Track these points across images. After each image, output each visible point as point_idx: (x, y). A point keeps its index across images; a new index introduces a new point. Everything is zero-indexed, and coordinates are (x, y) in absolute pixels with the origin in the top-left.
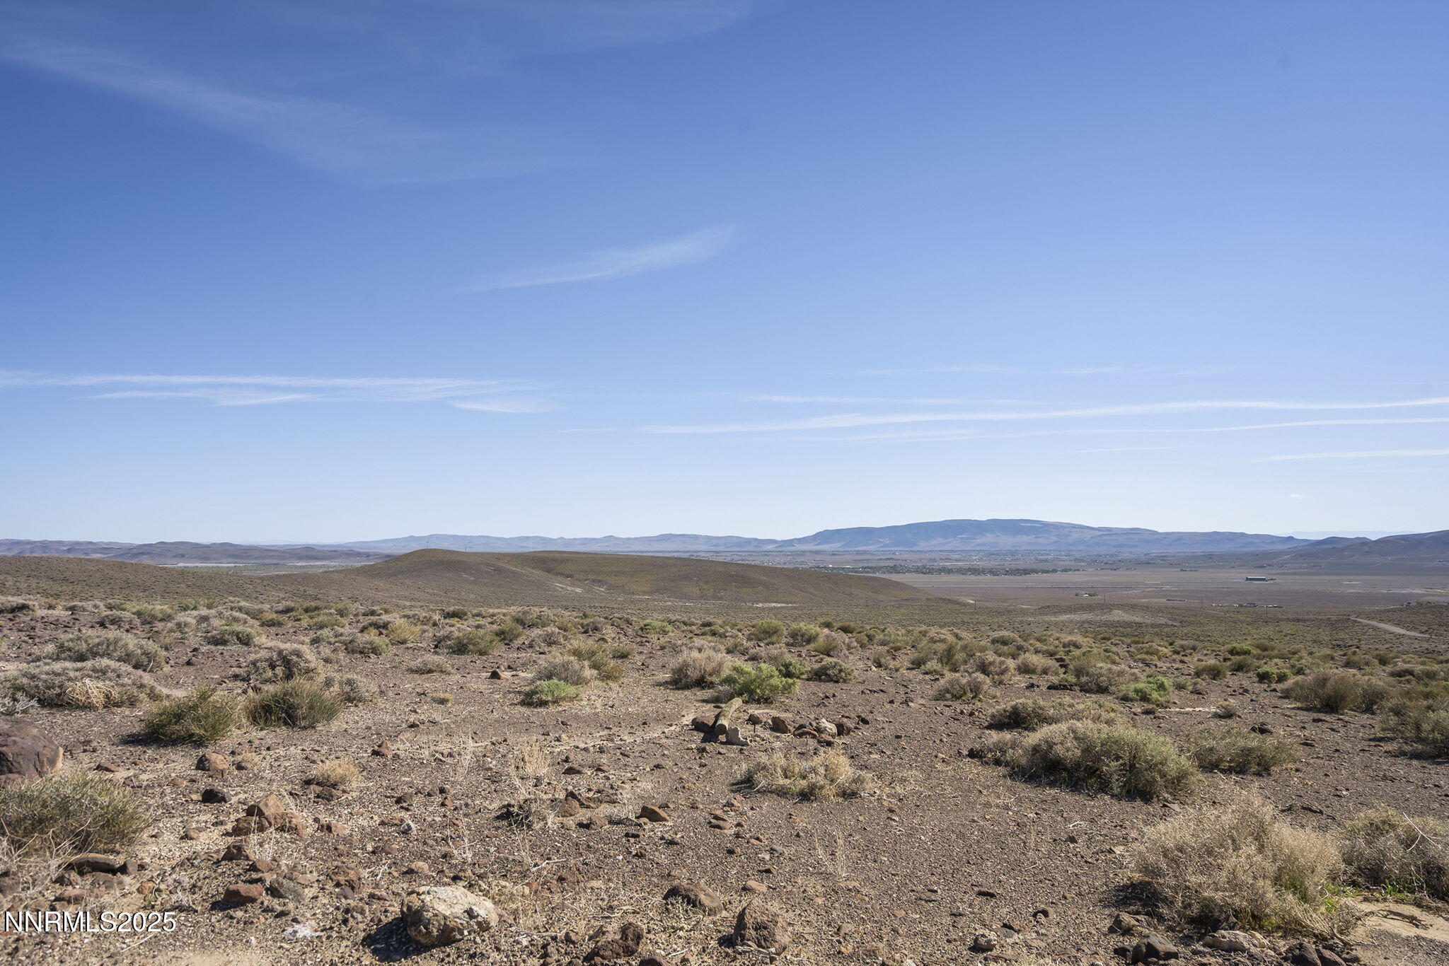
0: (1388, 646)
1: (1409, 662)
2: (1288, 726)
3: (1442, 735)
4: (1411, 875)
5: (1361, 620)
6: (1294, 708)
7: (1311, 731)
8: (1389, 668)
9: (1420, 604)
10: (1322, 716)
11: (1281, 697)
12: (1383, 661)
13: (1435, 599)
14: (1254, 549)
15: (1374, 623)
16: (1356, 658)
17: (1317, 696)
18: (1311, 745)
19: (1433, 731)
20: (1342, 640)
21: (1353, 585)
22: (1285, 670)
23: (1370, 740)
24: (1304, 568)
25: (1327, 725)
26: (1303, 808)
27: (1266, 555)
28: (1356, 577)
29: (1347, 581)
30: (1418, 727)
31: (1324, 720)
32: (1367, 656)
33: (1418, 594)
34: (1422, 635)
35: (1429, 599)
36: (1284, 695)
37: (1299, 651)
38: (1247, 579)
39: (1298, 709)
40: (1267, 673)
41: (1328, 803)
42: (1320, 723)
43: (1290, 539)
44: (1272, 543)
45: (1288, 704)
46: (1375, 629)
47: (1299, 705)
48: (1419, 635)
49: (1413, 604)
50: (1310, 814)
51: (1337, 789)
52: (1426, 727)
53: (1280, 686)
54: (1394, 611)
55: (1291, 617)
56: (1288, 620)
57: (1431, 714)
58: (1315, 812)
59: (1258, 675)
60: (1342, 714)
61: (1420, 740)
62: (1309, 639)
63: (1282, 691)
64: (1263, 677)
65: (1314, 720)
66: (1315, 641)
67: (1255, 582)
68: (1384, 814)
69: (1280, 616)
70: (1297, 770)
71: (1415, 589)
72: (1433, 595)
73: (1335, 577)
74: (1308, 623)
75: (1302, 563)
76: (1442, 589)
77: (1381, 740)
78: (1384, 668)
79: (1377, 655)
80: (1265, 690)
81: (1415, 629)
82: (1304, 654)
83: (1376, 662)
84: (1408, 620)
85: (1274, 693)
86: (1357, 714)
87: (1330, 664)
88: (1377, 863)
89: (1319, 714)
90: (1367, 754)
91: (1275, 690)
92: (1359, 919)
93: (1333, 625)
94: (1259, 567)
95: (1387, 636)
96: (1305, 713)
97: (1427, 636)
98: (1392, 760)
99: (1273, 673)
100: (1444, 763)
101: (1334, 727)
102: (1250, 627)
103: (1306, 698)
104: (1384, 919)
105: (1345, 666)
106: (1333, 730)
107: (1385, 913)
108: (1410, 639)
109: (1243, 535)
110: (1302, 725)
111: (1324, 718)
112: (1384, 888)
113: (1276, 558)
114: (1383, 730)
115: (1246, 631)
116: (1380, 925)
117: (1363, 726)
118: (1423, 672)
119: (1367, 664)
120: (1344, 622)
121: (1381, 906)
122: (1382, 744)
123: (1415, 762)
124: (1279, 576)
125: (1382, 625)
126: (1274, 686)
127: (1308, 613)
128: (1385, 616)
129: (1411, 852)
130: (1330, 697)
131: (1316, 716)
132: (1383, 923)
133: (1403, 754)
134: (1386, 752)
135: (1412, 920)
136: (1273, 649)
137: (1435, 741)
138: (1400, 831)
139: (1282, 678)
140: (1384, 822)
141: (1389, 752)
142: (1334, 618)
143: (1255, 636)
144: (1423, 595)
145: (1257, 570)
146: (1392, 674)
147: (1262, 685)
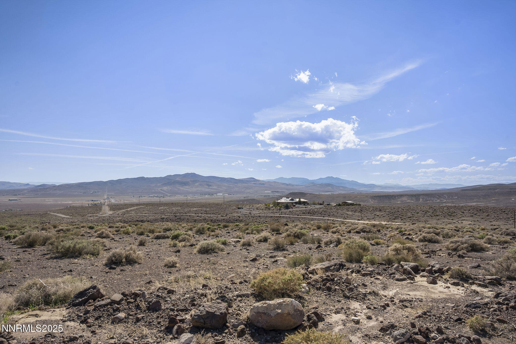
0: (59, 221)
1: (63, 226)
2: (12, 255)
3: (64, 249)
4: (39, 300)
5: (51, 213)
6: (17, 248)
7: (21, 256)
8: (56, 229)
9: (70, 207)
10: (27, 249)
11: (13, 245)
12: (55, 227)
13: (75, 205)
14: (13, 188)
15: (55, 214)
16: (45, 227)
17: (26, 242)
18: (19, 261)
19: (61, 249)
20: (44, 221)
21: (49, 201)
22: (17, 234)
23: (42, 255)
24: (32, 195)
25: (28, 252)
26: (9, 285)
27: (18, 190)
28: (51, 198)
29: (47, 199)
30: (57, 248)
31: (27, 251)
32: (50, 226)
33: (70, 203)
34: (70, 217)
35: (73, 205)
36: (15, 243)
37: (26, 226)
38: (9, 200)
39: (19, 248)
40: (9, 236)
41: (20, 281)
42: (25, 252)
43: (28, 184)
44: (21, 186)
45: (15, 247)
46: (56, 216)
47: (19, 246)
48: (69, 217)
49: (69, 207)
50: (11, 287)
51: (24, 276)
52: (60, 247)
53: (14, 240)
54: (62, 209)
55: (26, 213)
56: (25, 215)
57: (62, 243)
58: (14, 286)
59: (6, 237)
60: (35, 248)
61: (58, 252)
62: (32, 221)
63: (14, 242)
64: (8, 238)
65: (24, 251)
66: (34, 222)
67: (12, 201)
68: (34, 281)
69: (22, 214)
70: (11, 271)
71: (69, 202)
72: (75, 204)
73: (43, 198)
74: (32, 215)
75: (32, 193)
76: (78, 201)
77: (45, 254)
78: (55, 229)
79: (53, 225)
80: (7, 243)
81: (68, 215)
82: (28, 227)
83: (52, 227)
84: (66, 212)
85: (11, 243)
86: (40, 246)
87: (36, 230)
88: (28, 299)
89: (26, 249)
90: (39, 260)
91: (11, 242)
92: (17, 321)
93: (41, 216)
94: (15, 195)
95: (59, 218)
96: (21, 249)
97: (72, 217)
98: (47, 261)
99: (11, 236)
100: (64, 259)
101: (30, 253)
102: (9, 219)
103: (22, 244)
104: (27, 318)
105: (42, 230)
106: (29, 254)
107: (27, 316)
108: (67, 218)
109: (9, 183)
110: (18, 254)
111: (28, 250)
112: (29, 307)
113: (21, 192)
114: (48, 251)
115: (7, 220)
116: (24, 321)
117: (41, 251)
118: (66, 229)
119: (49, 228)
120: (45, 214)
121: (26, 314)
122: (46, 256)
123: (55, 260)
124: (22, 198)
125: (58, 215)
126: (11, 240)
127: (32, 212)
128: (59, 211)
129: (40, 292)
130: (31, 242)
131: (24, 249)
132: (25, 320)
133: (51, 258)
134: (46, 258)
135: (36, 316)
136: (16, 226)
137: (62, 252)
138: (38, 285)
139: (14, 237)
140: (34, 284)
141: (47, 258)
142: (42, 213)
143: (11, 222)
144: (72, 204)
145: (13, 196)
146: (57, 231)
147: (6, 241)
